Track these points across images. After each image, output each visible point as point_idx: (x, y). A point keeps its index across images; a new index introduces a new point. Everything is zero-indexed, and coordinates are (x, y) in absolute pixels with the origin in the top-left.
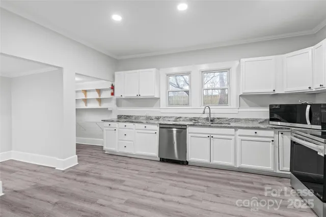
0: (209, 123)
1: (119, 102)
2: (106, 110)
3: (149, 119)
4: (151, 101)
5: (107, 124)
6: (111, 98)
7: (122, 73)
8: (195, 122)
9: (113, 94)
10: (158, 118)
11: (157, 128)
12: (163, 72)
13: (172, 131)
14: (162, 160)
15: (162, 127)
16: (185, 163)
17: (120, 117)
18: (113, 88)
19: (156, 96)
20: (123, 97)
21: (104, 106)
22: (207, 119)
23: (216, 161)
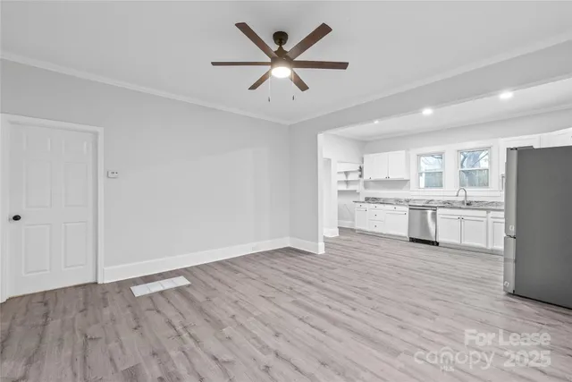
0: (465, 206)
1: (366, 184)
2: (354, 192)
3: (398, 202)
4: (402, 183)
5: (358, 205)
6: (359, 181)
7: (371, 155)
8: (448, 205)
9: (361, 176)
10: (408, 201)
11: (407, 209)
12: (413, 153)
13: (426, 213)
14: (413, 240)
15: (412, 208)
16: (437, 244)
17: (367, 200)
18: (361, 169)
19: (405, 178)
20: (372, 179)
21: (351, 188)
22: (463, 202)
23: (467, 242)
